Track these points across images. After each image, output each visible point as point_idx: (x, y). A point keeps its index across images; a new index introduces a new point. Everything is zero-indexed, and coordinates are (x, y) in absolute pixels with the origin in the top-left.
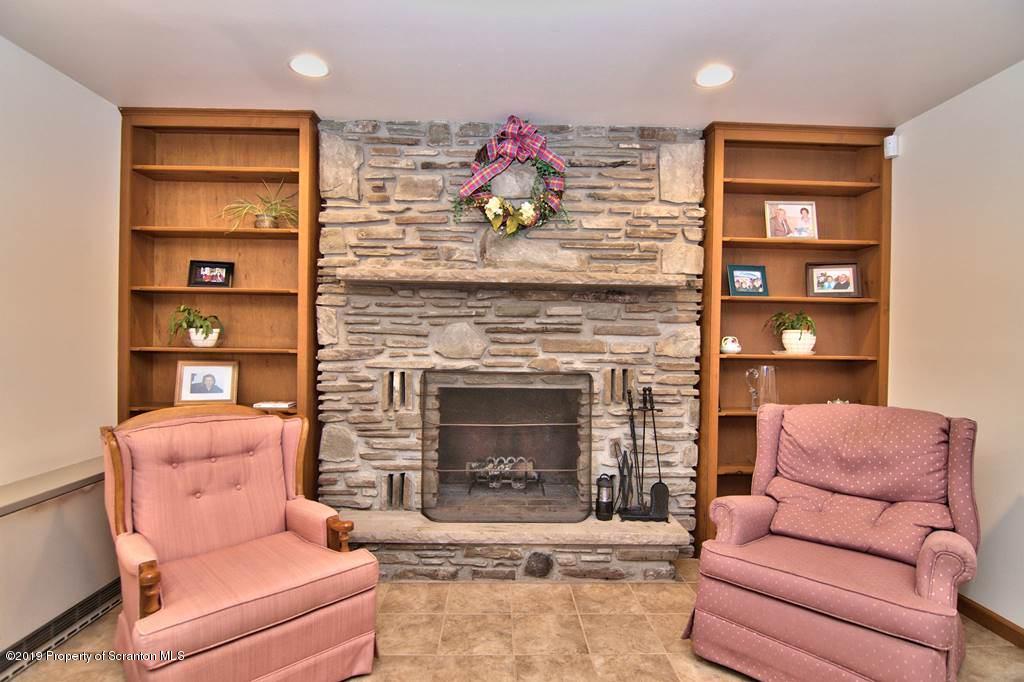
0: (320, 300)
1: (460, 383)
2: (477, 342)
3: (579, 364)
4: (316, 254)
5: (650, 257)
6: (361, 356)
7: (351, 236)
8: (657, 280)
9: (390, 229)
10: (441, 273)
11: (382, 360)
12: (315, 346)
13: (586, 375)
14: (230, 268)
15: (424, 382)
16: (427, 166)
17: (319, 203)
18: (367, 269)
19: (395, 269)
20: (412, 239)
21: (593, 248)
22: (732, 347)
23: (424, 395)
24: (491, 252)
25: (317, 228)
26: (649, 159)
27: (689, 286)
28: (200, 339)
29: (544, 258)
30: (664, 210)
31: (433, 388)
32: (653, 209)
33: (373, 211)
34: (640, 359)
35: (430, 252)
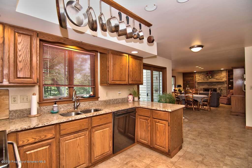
0: (196, 83)
1: (206, 89)
2: (207, 86)
3: (216, 87)
4: (195, 80)
5: (222, 79)
6: (198, 87)
7: (198, 79)
8: (223, 81)
9: (200, 79)
10: (204, 81)
11: (200, 87)
12: (195, 86)
13: (216, 88)
14: (189, 81)
15: (203, 89)
16: (203, 74)
17: (195, 77)
18: (199, 81)
19: (201, 81)
20: (202, 79)
21: (217, 79)
22: (230, 86)
23: (203, 90)
24: (208, 80)
25: (195, 79)
26: (221, 72)
27: (226, 81)
28: (188, 86)
29: (213, 80)
30: (223, 76)
31: (204, 89)
32: (222, 76)
33: (199, 78)
34: (221, 87)
35: (204, 80)
